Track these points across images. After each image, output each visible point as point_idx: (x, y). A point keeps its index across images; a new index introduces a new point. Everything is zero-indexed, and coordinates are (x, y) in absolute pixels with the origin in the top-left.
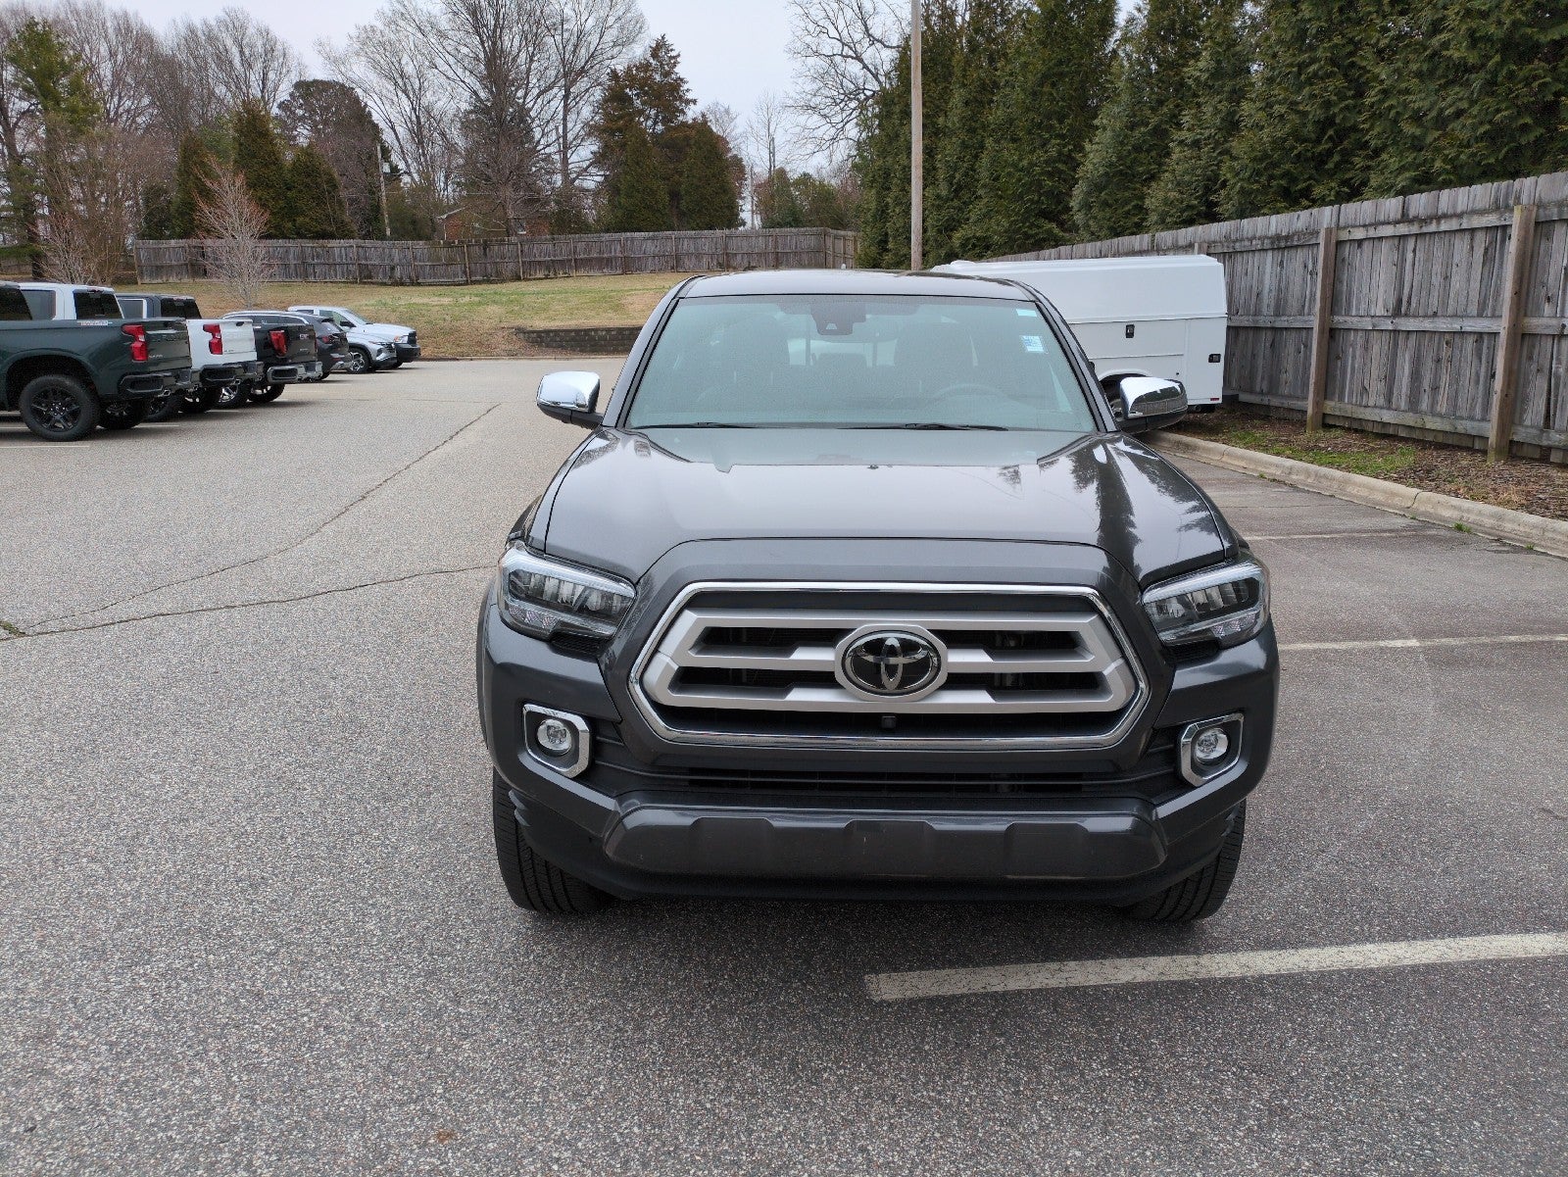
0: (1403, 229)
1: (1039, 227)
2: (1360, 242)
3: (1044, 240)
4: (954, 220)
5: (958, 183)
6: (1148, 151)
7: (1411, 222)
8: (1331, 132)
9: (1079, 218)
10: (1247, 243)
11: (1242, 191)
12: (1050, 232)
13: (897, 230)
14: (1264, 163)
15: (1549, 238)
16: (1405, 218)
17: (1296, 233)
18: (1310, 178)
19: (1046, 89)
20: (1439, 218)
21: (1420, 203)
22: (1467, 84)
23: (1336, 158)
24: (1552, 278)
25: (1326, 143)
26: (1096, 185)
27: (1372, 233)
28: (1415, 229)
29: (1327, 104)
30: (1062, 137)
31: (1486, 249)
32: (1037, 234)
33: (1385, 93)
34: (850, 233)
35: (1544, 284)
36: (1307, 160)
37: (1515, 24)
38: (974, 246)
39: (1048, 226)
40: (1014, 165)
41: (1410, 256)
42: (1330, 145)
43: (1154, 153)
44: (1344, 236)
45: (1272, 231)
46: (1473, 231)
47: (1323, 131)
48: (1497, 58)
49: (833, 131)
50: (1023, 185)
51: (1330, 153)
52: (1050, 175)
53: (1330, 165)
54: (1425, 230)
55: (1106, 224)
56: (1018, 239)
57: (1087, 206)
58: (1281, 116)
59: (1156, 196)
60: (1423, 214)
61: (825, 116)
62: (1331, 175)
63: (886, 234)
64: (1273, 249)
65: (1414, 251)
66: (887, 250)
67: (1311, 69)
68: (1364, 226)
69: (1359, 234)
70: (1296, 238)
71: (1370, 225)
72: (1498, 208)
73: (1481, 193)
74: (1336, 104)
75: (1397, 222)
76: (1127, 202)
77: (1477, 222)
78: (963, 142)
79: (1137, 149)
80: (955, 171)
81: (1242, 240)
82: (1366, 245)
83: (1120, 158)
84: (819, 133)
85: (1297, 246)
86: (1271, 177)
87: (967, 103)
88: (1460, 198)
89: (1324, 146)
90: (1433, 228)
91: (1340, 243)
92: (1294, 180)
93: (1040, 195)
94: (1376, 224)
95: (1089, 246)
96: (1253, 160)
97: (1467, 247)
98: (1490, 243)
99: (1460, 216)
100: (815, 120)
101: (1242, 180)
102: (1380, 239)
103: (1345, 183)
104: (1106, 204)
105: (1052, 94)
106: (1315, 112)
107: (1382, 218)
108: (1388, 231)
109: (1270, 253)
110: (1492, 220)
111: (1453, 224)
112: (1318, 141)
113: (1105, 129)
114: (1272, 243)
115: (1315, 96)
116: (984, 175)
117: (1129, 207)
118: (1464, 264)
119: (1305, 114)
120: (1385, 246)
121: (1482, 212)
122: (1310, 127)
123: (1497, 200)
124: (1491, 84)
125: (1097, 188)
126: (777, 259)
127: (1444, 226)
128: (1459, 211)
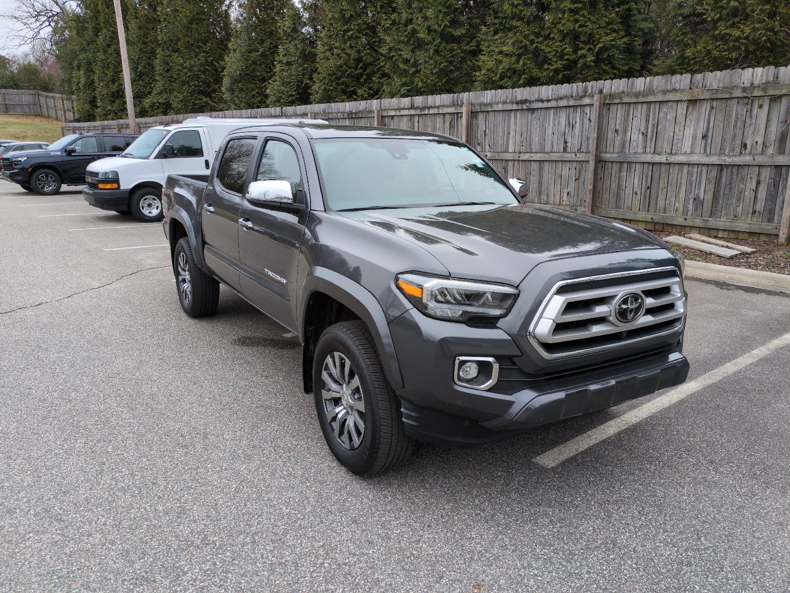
0: (412, 112)
1: (200, 99)
2: (393, 117)
3: (203, 106)
4: (141, 92)
5: (141, 71)
6: (260, 65)
7: (416, 109)
8: (361, 65)
9: (227, 96)
10: (335, 115)
11: (325, 89)
12: (207, 102)
13: (103, 96)
14: (335, 76)
15: (476, 118)
16: (412, 107)
17: (360, 111)
18: (354, 86)
19: (194, 26)
20: (429, 108)
21: (419, 100)
22: (427, 50)
23: (365, 77)
24: (479, 135)
25: (360, 69)
26: (235, 80)
27: (398, 113)
28: (418, 112)
29: (359, 51)
30: (207, 52)
31: (450, 122)
32: (200, 103)
33: (390, 49)
34: (57, 95)
35: (476, 138)
36: (352, 77)
37: (445, 26)
38: (158, 107)
39: (205, 99)
40: (181, 65)
41: (416, 124)
42: (361, 70)
43: (263, 66)
44: (385, 114)
45: (347, 110)
46: (444, 114)
47: (357, 64)
48: (439, 40)
49: (32, 33)
50: (189, 77)
51: (361, 75)
52: (204, 72)
53: (362, 80)
54: (423, 113)
55: (244, 100)
56: (190, 106)
57: (231, 90)
58: (338, 55)
59: (273, 88)
60: (420, 105)
61: (25, 24)
62: (363, 84)
63: (95, 97)
64: (349, 118)
65: (418, 122)
66: (97, 107)
67: (349, 33)
68: (394, 110)
69: (392, 113)
70: (360, 114)
71: (397, 109)
72: (454, 105)
73: (446, 98)
74: (362, 52)
75: (409, 109)
76: (253, 90)
77: (445, 110)
78: (141, 49)
79: (254, 63)
80: (138, 64)
81: (332, 113)
82: (395, 118)
83: (247, 67)
84: (22, 33)
85: (361, 117)
86: (338, 84)
87: (140, 28)
88: (437, 99)
89: (359, 71)
90: (426, 112)
91: (383, 117)
92: (347, 86)
93: (199, 82)
94: (400, 109)
95: (244, 112)
96: (329, 75)
97: (442, 121)
98: (452, 120)
99: (438, 107)
100: (19, 25)
101: (324, 84)
102: (402, 116)
103: (370, 88)
104: (242, 90)
105: (197, 30)
106: (354, 55)
107: (402, 107)
108: (406, 112)
109: (347, 120)
110: (452, 110)
111: (435, 111)
112: (356, 69)
113: (235, 50)
114: (348, 115)
115: (353, 47)
116: (158, 68)
117: (254, 93)
118: (441, 129)
119: (349, 55)
120: (405, 119)
121: (447, 106)
122: (352, 61)
123: (453, 102)
124: (437, 52)
125: (235, 81)
126: (7, 108)
127: (432, 112)
128: (437, 105)
